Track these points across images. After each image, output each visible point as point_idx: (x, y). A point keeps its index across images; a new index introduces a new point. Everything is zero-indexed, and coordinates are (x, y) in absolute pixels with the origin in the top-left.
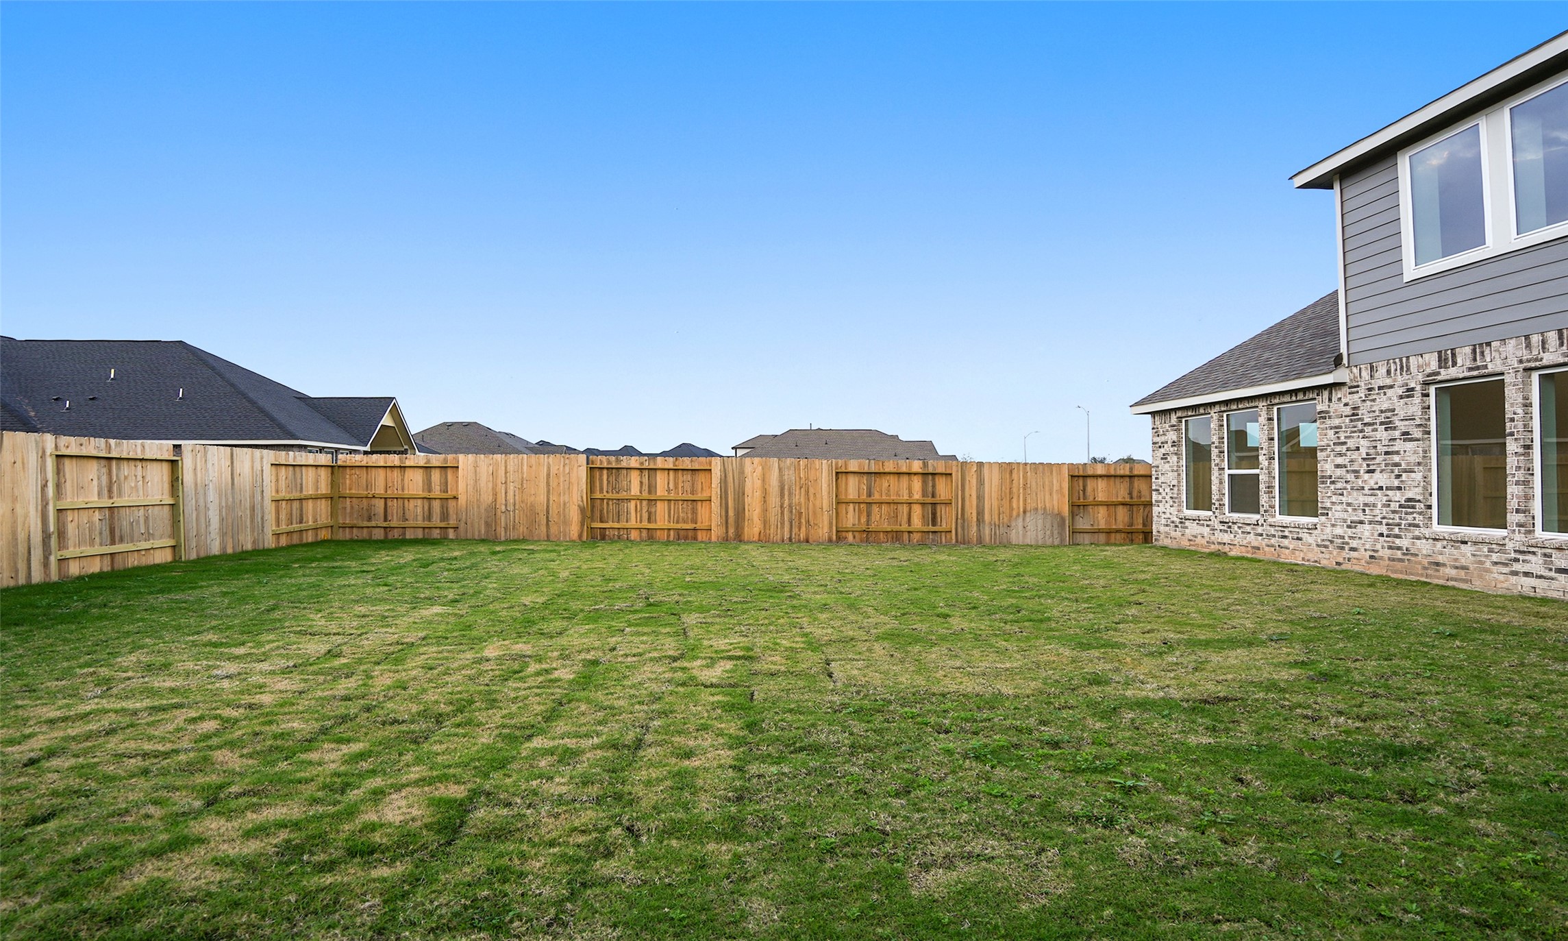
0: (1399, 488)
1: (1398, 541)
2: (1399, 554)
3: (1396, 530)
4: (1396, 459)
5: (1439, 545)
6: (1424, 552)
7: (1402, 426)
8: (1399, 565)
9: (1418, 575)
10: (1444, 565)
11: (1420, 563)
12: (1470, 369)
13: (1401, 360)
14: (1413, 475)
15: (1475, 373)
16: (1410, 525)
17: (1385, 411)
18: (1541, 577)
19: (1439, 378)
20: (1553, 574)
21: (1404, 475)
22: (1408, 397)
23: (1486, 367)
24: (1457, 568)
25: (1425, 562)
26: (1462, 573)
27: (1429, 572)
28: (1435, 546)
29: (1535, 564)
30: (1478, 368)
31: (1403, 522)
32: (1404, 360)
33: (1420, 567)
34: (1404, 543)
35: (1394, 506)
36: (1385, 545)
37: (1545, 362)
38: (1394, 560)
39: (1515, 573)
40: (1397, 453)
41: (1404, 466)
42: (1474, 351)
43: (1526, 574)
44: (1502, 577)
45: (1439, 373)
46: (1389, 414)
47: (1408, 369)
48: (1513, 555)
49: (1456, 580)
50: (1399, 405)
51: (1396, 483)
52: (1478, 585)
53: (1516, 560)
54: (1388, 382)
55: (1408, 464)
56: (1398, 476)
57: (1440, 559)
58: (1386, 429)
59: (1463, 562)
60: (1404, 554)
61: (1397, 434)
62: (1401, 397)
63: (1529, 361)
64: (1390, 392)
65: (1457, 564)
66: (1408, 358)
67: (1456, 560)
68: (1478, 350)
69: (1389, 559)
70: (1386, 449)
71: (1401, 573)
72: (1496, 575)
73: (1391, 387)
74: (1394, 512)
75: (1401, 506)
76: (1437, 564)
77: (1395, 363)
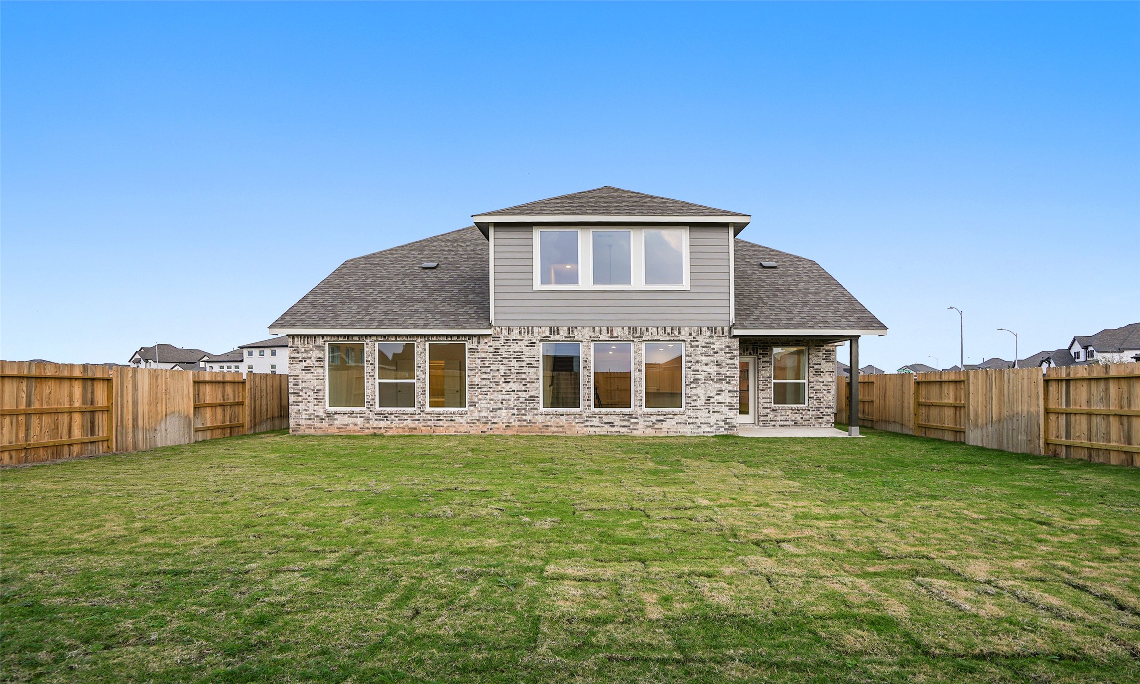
0: (525, 391)
1: (524, 417)
2: (525, 423)
3: (523, 412)
4: (524, 376)
5: (548, 417)
6: (540, 421)
7: (528, 360)
8: (525, 429)
9: (536, 432)
10: (551, 426)
11: (537, 427)
12: (566, 337)
13: (528, 328)
14: (534, 384)
15: (569, 339)
16: (531, 409)
17: (517, 352)
18: (598, 426)
19: (550, 339)
20: (603, 425)
21: (528, 384)
22: (531, 346)
23: (574, 337)
24: (558, 427)
25: (541, 426)
26: (561, 429)
27: (542, 430)
28: (546, 418)
29: (596, 421)
30: (570, 337)
31: (528, 408)
32: (530, 328)
33: (537, 428)
34: (528, 418)
35: (521, 400)
36: (516, 419)
37: (601, 339)
38: (521, 426)
39: (587, 426)
40: (525, 373)
41: (528, 380)
42: (569, 329)
43: (591, 426)
44: (580, 429)
45: (550, 337)
46: (519, 354)
47: (532, 333)
48: (586, 419)
49: (557, 432)
50: (526, 351)
51: (524, 388)
52: (569, 433)
53: (587, 421)
54: (519, 337)
55: (531, 379)
56: (524, 385)
57: (549, 424)
58: (517, 361)
59: (561, 424)
60: (528, 423)
61: (524, 364)
62: (527, 346)
63: (594, 337)
64: (520, 343)
65: (558, 425)
66: (533, 327)
67: (557, 423)
68: (570, 330)
69: (519, 426)
70: (517, 371)
71: (526, 432)
72: (577, 428)
73: (521, 340)
74: (521, 403)
75: (526, 400)
76: (547, 426)
77: (524, 329)
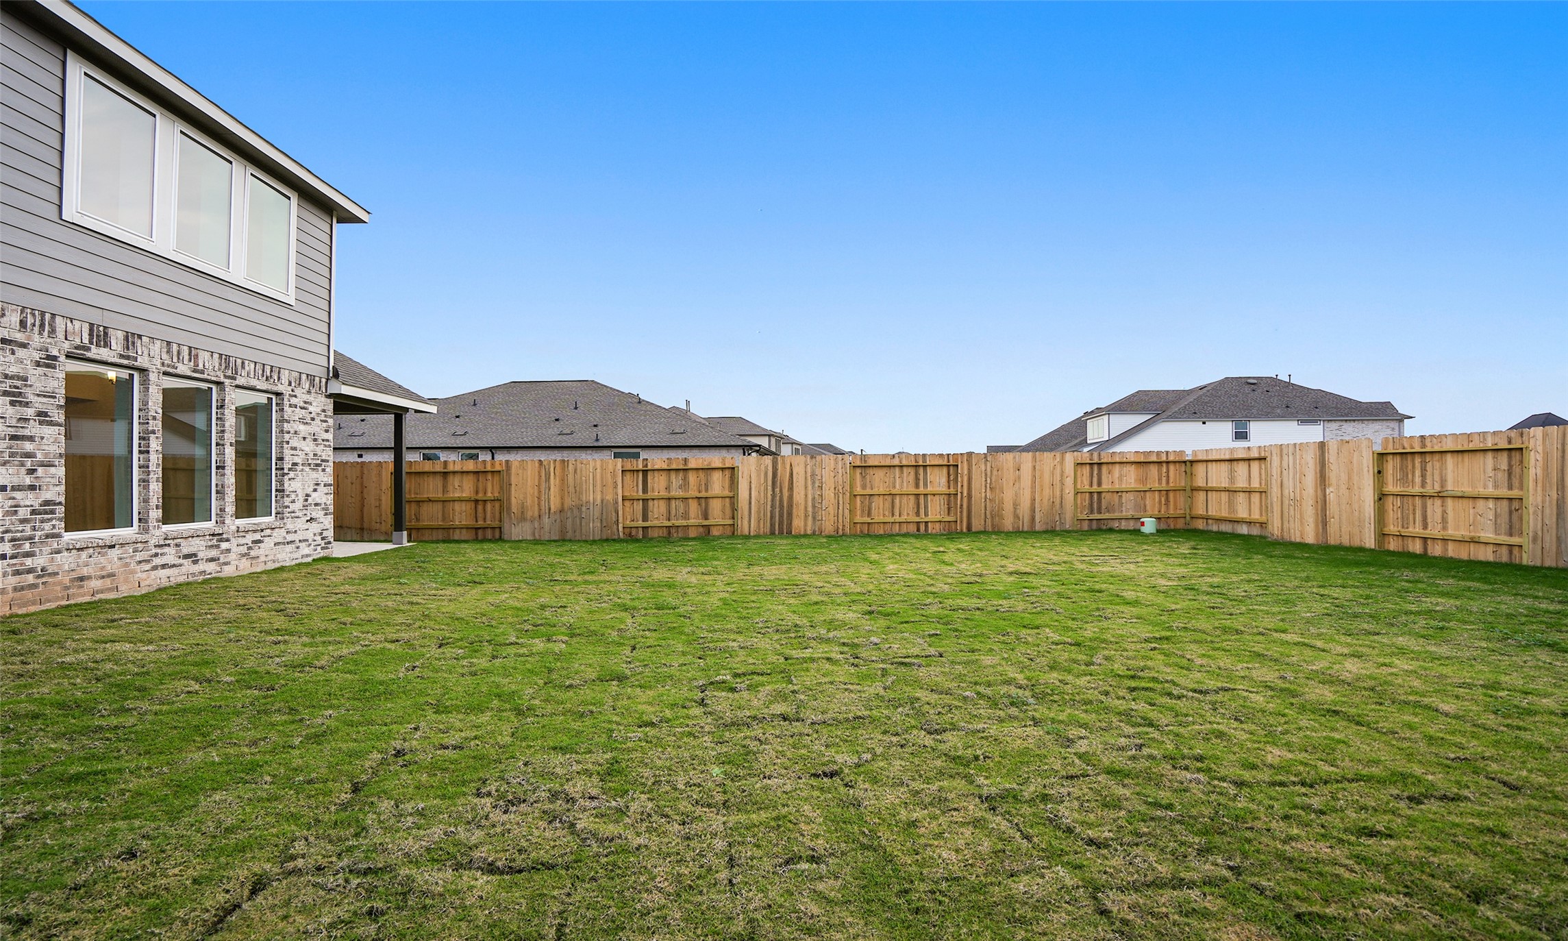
0: (32, 488)
1: (29, 562)
2: (30, 578)
3: (27, 547)
4: (28, 446)
5: (84, 554)
6: (66, 567)
7: (39, 403)
8: (28, 594)
9: (57, 599)
10: (89, 578)
11: (60, 583)
12: (122, 356)
13: (43, 314)
14: (52, 470)
15: (125, 362)
16: (47, 536)
17: (12, 378)
18: (174, 566)
19: (89, 355)
20: (181, 561)
21: (40, 470)
22: (48, 366)
23: (136, 359)
24: (103, 577)
25: (66, 581)
26: (108, 581)
27: (71, 591)
28: (79, 557)
29: (170, 556)
30: (128, 358)
31: (39, 533)
32: (48, 316)
33: (58, 588)
34: (38, 562)
35: (23, 513)
36: (9, 570)
37: (178, 371)
38: (22, 588)
39: (155, 568)
40: (31, 439)
41: (40, 457)
42: (127, 338)
43: (164, 566)
44: (144, 575)
45: (89, 349)
46: (19, 383)
47: (53, 331)
48: (154, 551)
49: (102, 592)
50: (34, 374)
51: (28, 480)
52: (125, 591)
53: (156, 555)
54: (19, 337)
55: (46, 455)
56: (31, 472)
57: (85, 571)
58: (12, 403)
59: (109, 569)
60: (39, 577)
61: (30, 412)
62: (38, 364)
63: (168, 366)
64: (21, 353)
65: (104, 573)
66: (53, 315)
67: (103, 568)
68: (130, 339)
69: (15, 589)
70: (12, 431)
71: (34, 603)
72: (139, 575)
73: (24, 346)
74: (23, 521)
75: (33, 512)
76: (82, 579)
77: (34, 315)
